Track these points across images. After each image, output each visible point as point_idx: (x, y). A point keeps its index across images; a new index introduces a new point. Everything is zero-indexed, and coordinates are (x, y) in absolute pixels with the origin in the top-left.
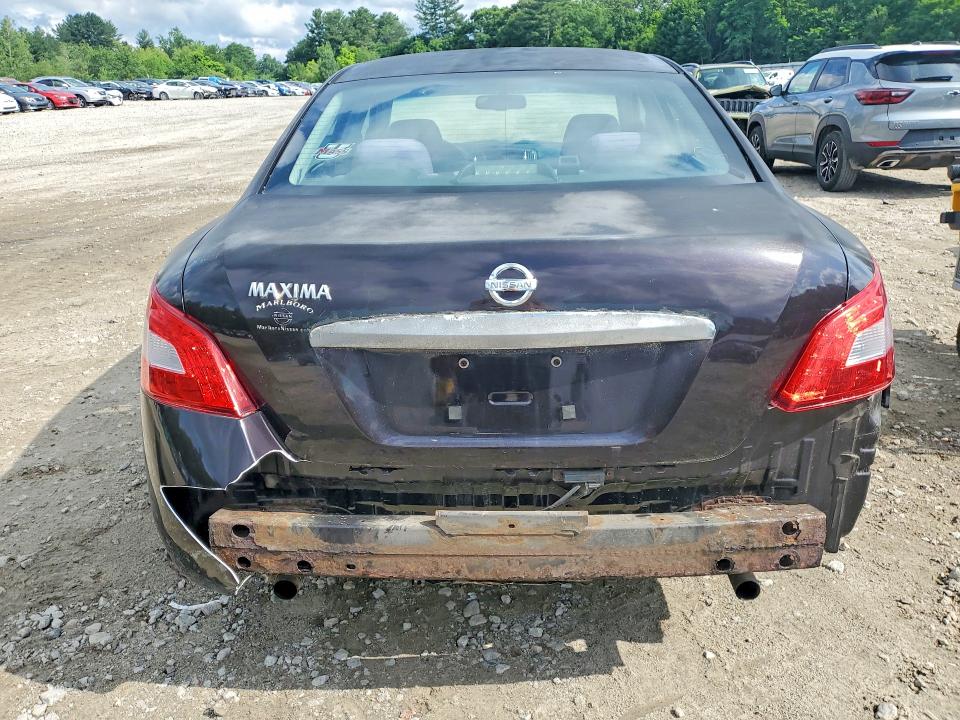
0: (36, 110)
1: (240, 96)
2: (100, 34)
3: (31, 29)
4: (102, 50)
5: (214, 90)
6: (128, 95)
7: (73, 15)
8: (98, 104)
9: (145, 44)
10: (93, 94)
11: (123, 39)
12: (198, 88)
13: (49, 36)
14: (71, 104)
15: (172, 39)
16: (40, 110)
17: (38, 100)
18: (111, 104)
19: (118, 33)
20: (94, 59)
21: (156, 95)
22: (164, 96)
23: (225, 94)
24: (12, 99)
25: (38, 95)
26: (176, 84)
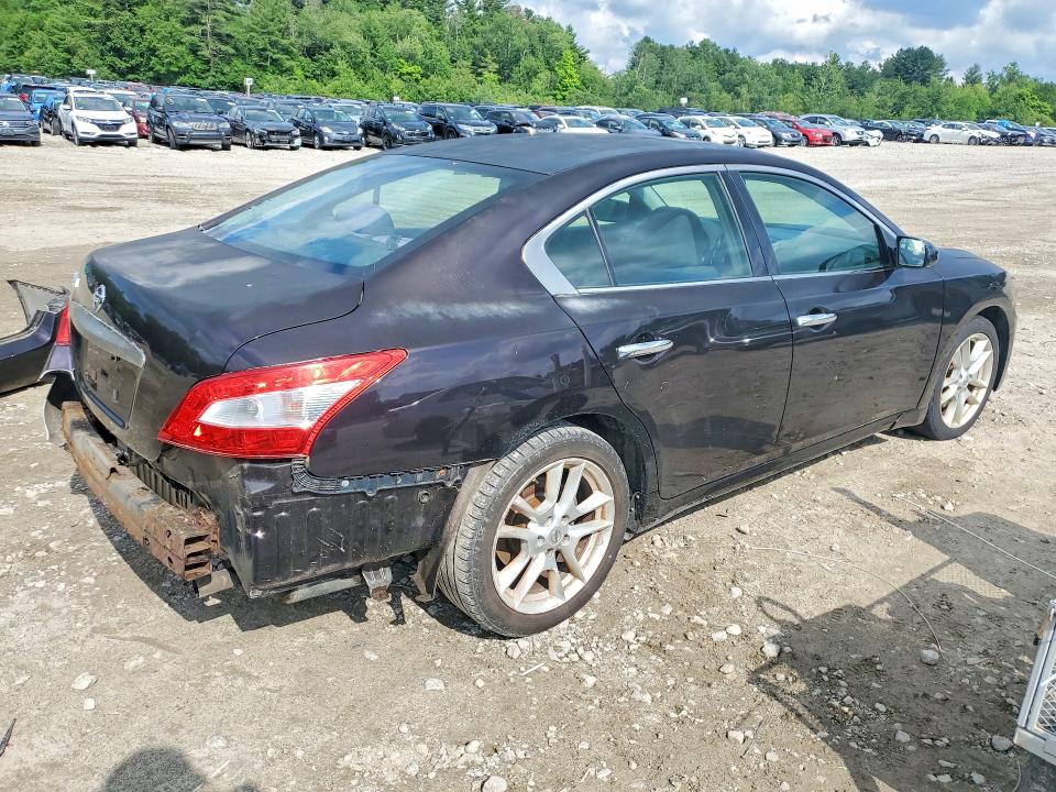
0: (789, 146)
1: (1031, 145)
2: (926, 69)
3: (857, 64)
4: (916, 86)
5: (996, 135)
6: (891, 135)
7: (905, 48)
8: (853, 144)
9: (972, 79)
10: (850, 133)
11: (949, 75)
12: (976, 133)
13: (874, 70)
14: (825, 142)
15: (1004, 75)
16: (793, 145)
17: (793, 136)
18: (867, 144)
19: (946, 68)
20: (903, 97)
21: (926, 138)
22: (936, 139)
23: (1009, 140)
24: (769, 133)
25: (796, 132)
26: (952, 126)
